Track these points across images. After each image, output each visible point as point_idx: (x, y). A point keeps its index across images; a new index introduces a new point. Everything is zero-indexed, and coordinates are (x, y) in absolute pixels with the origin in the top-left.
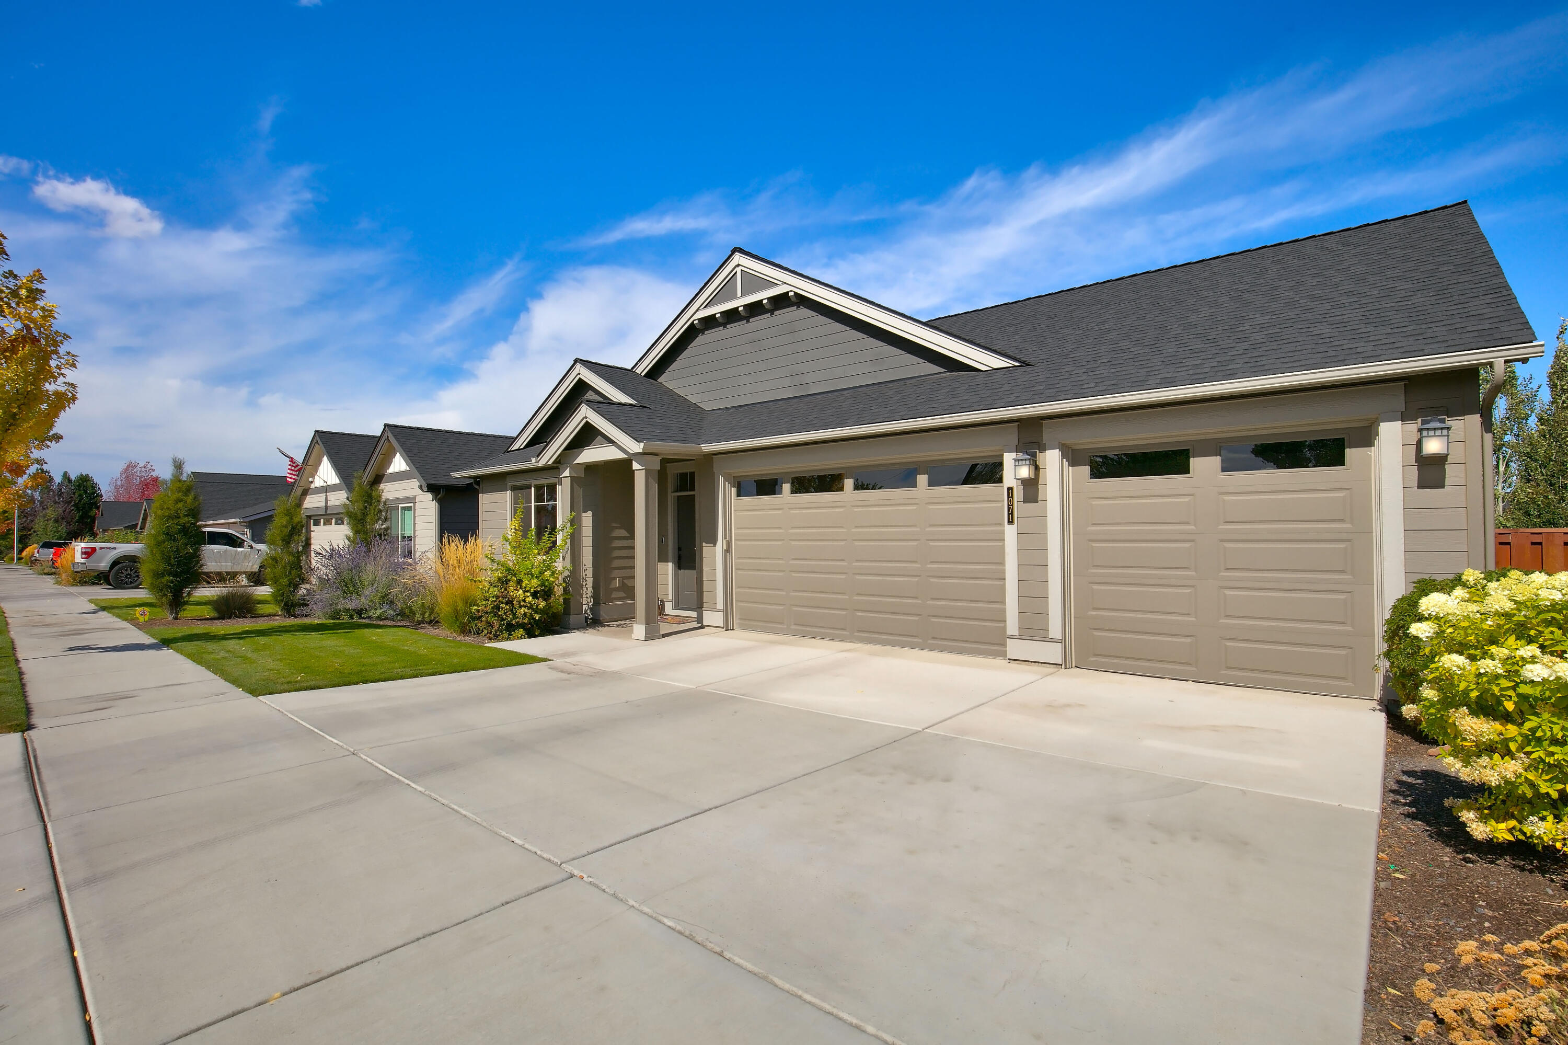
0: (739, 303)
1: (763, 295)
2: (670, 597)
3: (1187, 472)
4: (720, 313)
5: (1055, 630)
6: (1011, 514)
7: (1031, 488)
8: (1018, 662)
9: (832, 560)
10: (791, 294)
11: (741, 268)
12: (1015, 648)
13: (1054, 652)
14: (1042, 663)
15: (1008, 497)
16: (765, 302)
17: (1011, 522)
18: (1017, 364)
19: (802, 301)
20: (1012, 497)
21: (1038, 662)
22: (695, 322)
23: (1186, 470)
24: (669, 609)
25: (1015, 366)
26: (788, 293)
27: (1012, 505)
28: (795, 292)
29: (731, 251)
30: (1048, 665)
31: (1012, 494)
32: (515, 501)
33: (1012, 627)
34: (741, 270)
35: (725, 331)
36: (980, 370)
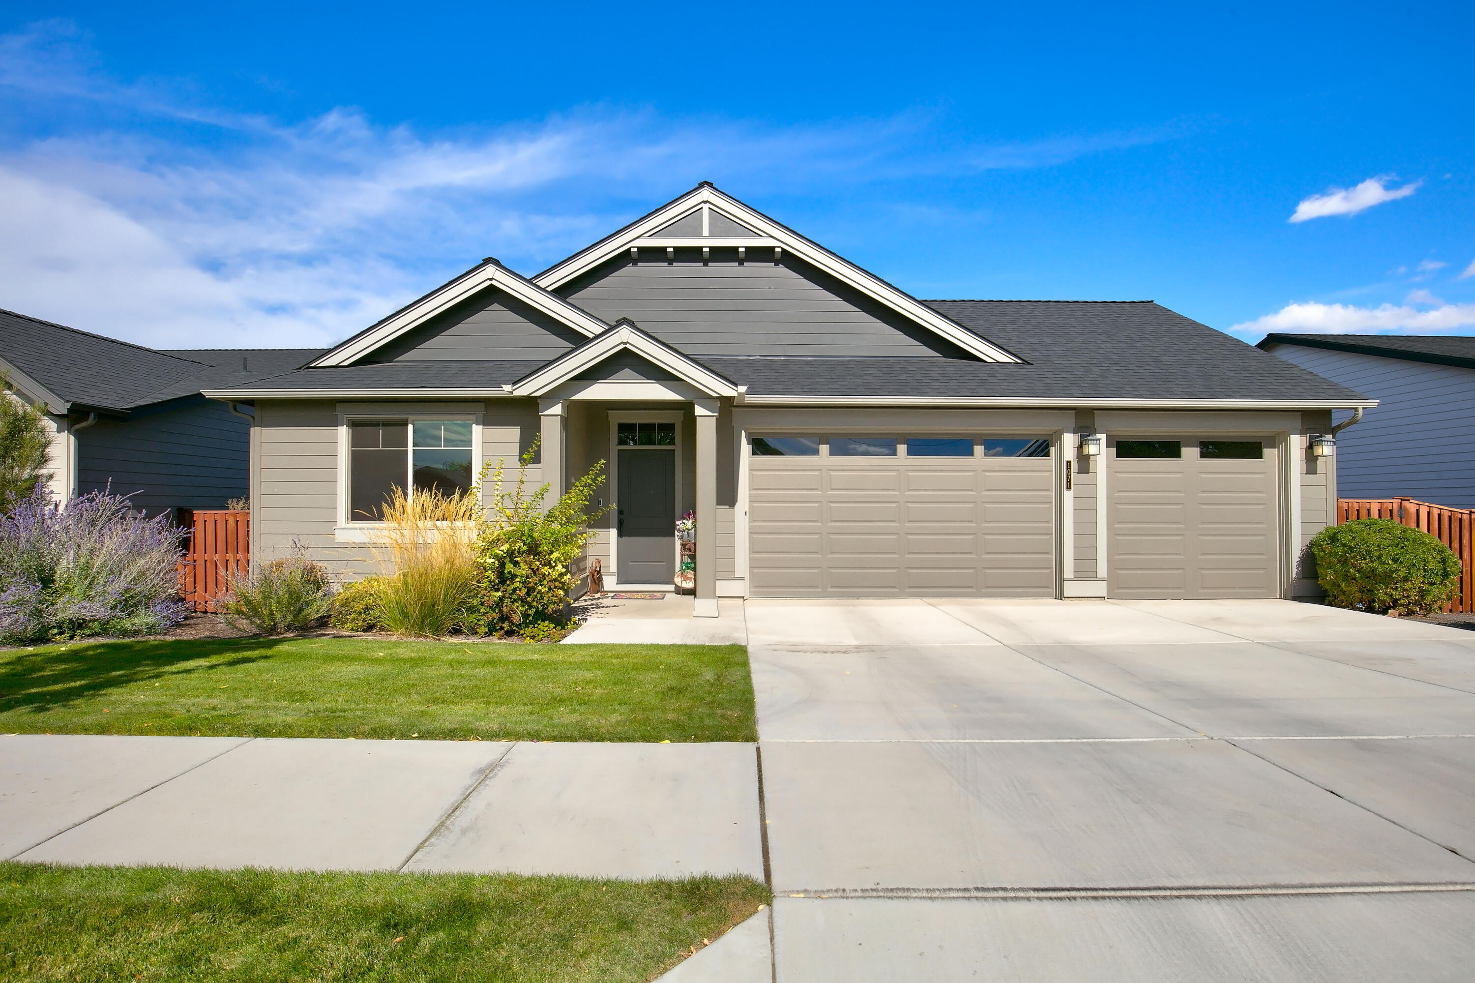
0: (706, 243)
1: (742, 243)
2: (614, 568)
3: (1180, 457)
4: (674, 247)
5: (1102, 571)
6: (1069, 482)
7: (1084, 461)
8: (1072, 599)
9: (879, 521)
10: (778, 250)
11: (708, 205)
12: (1070, 588)
13: (1101, 588)
14: (1090, 597)
15: (1067, 469)
16: (741, 250)
17: (1069, 488)
18: (1019, 361)
19: (789, 260)
20: (1070, 468)
21: (1087, 597)
22: (632, 250)
23: (1178, 455)
24: (610, 583)
25: (1018, 363)
26: (774, 248)
27: (1070, 475)
28: (782, 248)
29: (699, 184)
30: (1095, 599)
31: (1070, 467)
32: (355, 442)
33: (1068, 572)
34: (709, 208)
35: (670, 268)
36: (985, 362)
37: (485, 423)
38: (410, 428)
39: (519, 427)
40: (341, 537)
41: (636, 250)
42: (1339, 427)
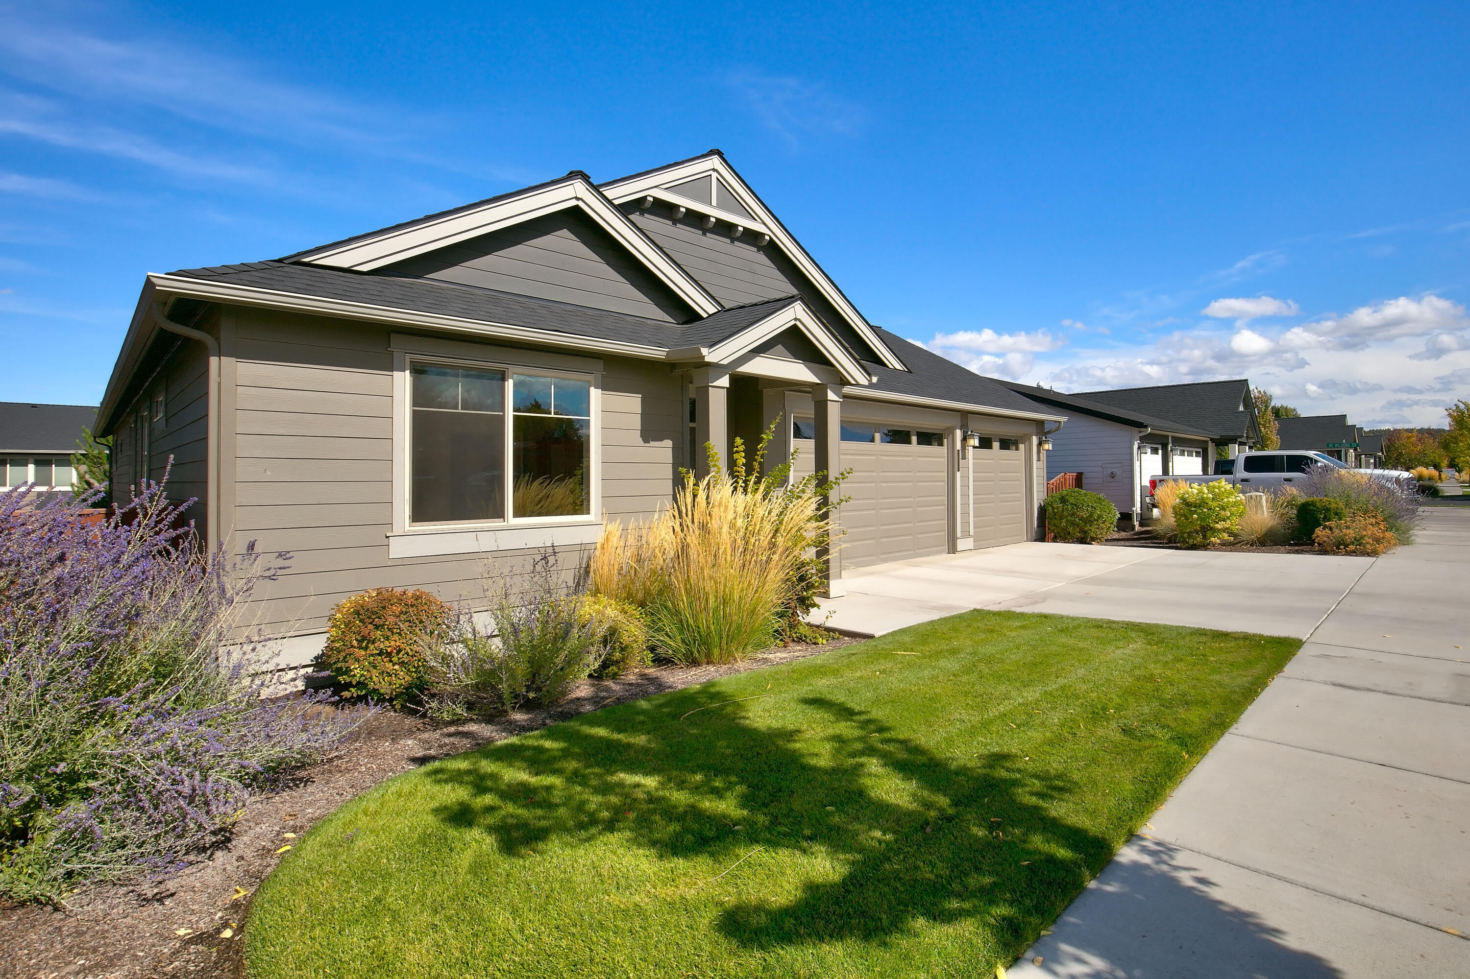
0: (715, 213)
1: (740, 222)
3: (992, 449)
4: (686, 208)
5: (972, 531)
6: (958, 465)
7: (964, 451)
8: (960, 552)
10: (767, 238)
11: (716, 174)
12: (960, 545)
13: (971, 543)
14: (967, 551)
15: (958, 456)
16: (739, 228)
17: (958, 470)
19: (773, 251)
22: (649, 198)
23: (992, 447)
25: (905, 371)
26: (764, 234)
27: (959, 460)
28: (770, 238)
29: (711, 150)
31: (959, 454)
32: (418, 397)
33: (959, 534)
34: (717, 178)
35: (673, 228)
36: (888, 367)
37: (605, 387)
38: (510, 385)
39: (640, 396)
40: (398, 549)
41: (651, 199)
42: (1049, 432)
